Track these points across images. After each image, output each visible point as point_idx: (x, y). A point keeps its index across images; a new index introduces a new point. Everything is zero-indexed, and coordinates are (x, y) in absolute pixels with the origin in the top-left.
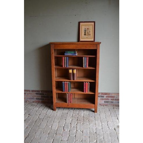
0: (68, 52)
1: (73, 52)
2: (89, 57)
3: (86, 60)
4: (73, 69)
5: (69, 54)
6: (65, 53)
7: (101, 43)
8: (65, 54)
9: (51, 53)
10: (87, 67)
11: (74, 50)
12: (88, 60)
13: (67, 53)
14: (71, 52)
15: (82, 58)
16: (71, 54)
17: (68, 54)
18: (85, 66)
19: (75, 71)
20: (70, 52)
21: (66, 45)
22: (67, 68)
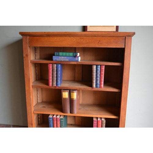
0: (61, 54)
1: (71, 54)
2: (106, 66)
3: (99, 72)
4: (70, 91)
5: (62, 57)
6: (54, 55)
7: (134, 33)
8: (55, 58)
9: (24, 55)
10: (100, 87)
11: (74, 50)
12: (103, 72)
13: (58, 55)
14: (68, 54)
15: (90, 67)
16: (66, 58)
17: (60, 57)
18: (96, 84)
19: (75, 95)
20: (64, 54)
21: (55, 38)
22: (57, 88)
